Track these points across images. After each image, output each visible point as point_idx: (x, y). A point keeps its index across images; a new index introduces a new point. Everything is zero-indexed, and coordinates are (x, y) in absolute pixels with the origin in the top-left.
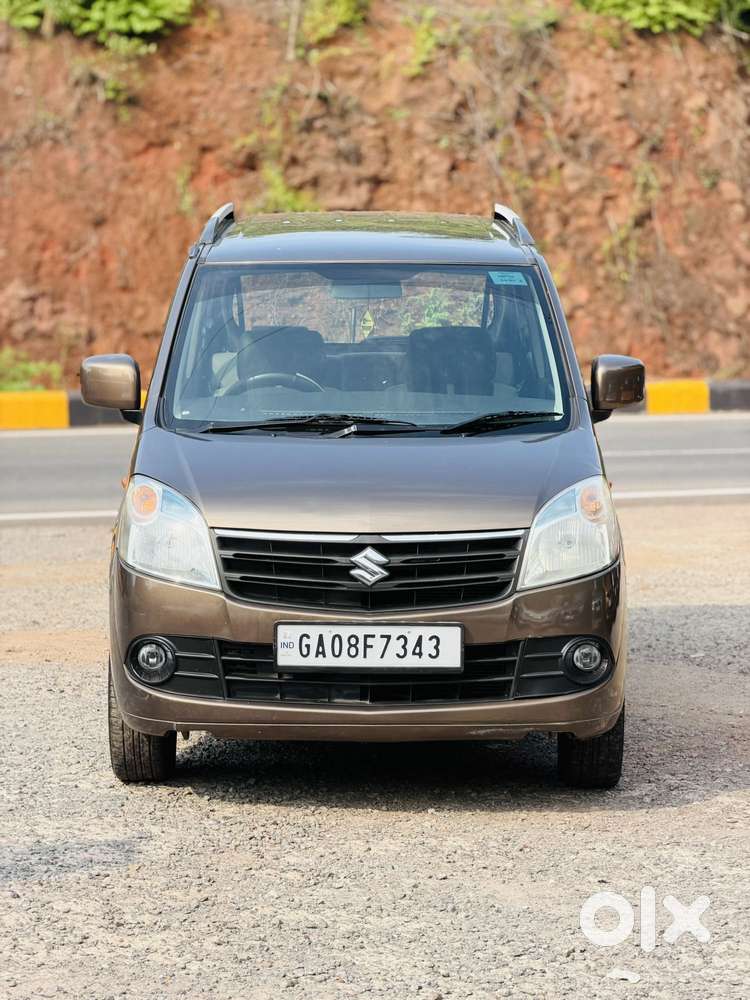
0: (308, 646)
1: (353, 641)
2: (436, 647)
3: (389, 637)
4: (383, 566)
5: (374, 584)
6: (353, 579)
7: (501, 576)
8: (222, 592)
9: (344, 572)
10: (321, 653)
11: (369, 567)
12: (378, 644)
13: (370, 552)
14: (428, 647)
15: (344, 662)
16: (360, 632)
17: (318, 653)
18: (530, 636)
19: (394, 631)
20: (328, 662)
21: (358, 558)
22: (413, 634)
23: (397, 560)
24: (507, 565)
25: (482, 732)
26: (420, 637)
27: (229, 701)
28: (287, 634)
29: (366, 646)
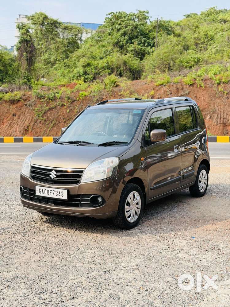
1: (48, 191)
2: (63, 194)
3: (54, 191)
4: (56, 175)
5: (53, 179)
7: (78, 179)
11: (53, 175)
12: (52, 192)
13: (54, 171)
14: (61, 194)
15: (47, 195)
16: (49, 189)
17: (42, 193)
18: (83, 194)
21: (51, 173)
22: (59, 190)
23: (58, 174)
24: (80, 177)
25: (73, 214)
26: (60, 192)
28: (37, 188)
29: (50, 193)
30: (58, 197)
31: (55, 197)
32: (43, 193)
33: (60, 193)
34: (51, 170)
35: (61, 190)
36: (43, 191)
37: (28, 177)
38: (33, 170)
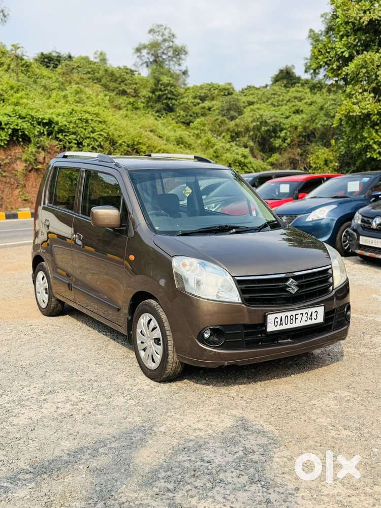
0: (277, 322)
1: (292, 317)
3: (302, 314)
6: (288, 292)
8: (243, 304)
9: (284, 289)
10: (281, 324)
12: (299, 317)
15: (289, 326)
16: (293, 313)
17: (280, 324)
19: (304, 311)
20: (284, 327)
22: (309, 311)
27: (247, 349)
29: (296, 319)
30: (310, 322)
31: (304, 324)
32: (282, 324)
33: (311, 315)
34: (286, 279)
35: (313, 310)
36: (281, 320)
37: (240, 303)
38: (246, 287)
